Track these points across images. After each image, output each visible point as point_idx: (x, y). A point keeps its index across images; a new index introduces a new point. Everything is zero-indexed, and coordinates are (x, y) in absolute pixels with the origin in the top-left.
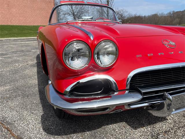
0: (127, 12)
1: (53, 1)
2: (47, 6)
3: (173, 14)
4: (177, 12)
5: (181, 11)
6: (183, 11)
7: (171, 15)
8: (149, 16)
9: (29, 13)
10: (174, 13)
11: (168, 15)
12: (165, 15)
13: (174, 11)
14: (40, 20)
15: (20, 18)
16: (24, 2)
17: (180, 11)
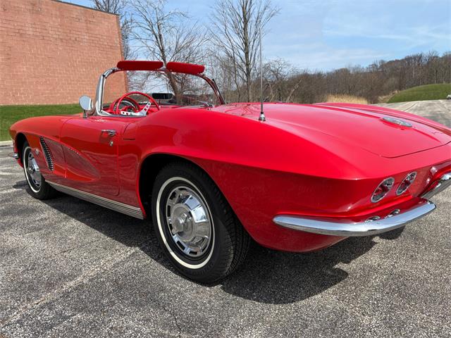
0: (289, 65)
1: (119, 45)
2: (105, 56)
3: (382, 66)
4: (391, 62)
5: (400, 59)
6: (402, 60)
7: (378, 69)
8: (328, 74)
9: (60, 74)
10: (384, 65)
11: (372, 69)
12: (365, 71)
13: (382, 62)
14: (88, 90)
15: (39, 88)
16: (48, 48)
17: (397, 61)
